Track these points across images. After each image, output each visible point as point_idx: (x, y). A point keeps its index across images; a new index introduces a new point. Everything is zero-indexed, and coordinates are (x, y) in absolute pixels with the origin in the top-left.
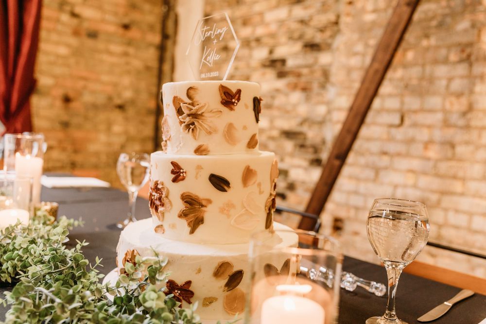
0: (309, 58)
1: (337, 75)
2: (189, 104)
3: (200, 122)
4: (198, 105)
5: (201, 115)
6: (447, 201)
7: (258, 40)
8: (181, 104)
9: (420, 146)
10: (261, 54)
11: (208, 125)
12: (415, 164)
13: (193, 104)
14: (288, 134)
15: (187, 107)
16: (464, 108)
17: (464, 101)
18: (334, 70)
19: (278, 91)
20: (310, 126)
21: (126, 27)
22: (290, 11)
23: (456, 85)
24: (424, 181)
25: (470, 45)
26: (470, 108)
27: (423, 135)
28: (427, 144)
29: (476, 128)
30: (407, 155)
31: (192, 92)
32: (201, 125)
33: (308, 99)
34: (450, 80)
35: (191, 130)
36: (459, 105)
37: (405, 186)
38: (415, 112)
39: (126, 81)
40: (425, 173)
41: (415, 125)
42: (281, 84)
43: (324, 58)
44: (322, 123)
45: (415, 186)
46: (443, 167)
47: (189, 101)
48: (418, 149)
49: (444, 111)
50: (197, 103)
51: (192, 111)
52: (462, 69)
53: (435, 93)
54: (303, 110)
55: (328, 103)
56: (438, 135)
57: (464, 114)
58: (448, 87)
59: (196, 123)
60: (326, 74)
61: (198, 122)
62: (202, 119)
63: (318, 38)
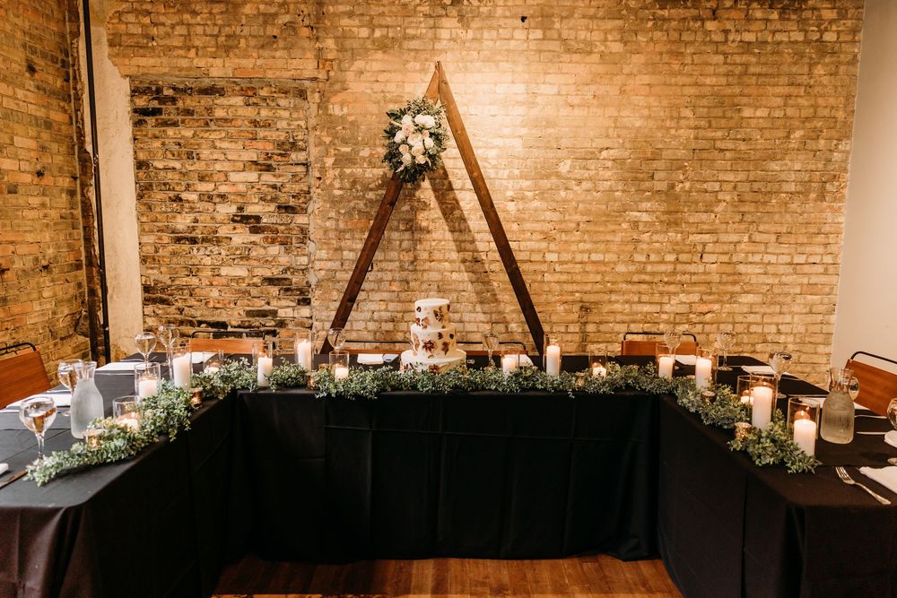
0: (286, 218)
1: (314, 233)
6: (407, 317)
7: (223, 197)
9: (388, 283)
10: (228, 209)
12: (385, 295)
14: (270, 281)
16: (411, 259)
17: (411, 254)
18: (311, 229)
19: (254, 243)
20: (292, 273)
21: (40, 174)
22: (260, 175)
23: (405, 244)
24: (392, 306)
25: (411, 220)
26: (416, 259)
27: (389, 276)
28: (391, 282)
29: (420, 271)
30: (379, 290)
33: (287, 251)
34: (401, 241)
36: (407, 257)
37: (379, 311)
38: (381, 261)
39: (47, 236)
40: (392, 301)
41: (381, 270)
42: (257, 238)
43: (300, 219)
44: (304, 271)
45: (386, 310)
46: (403, 295)
48: (385, 286)
49: (401, 261)
52: (407, 235)
53: (392, 250)
54: (284, 260)
55: (309, 255)
56: (397, 276)
57: (412, 262)
58: (400, 245)
60: (304, 231)
63: (292, 202)
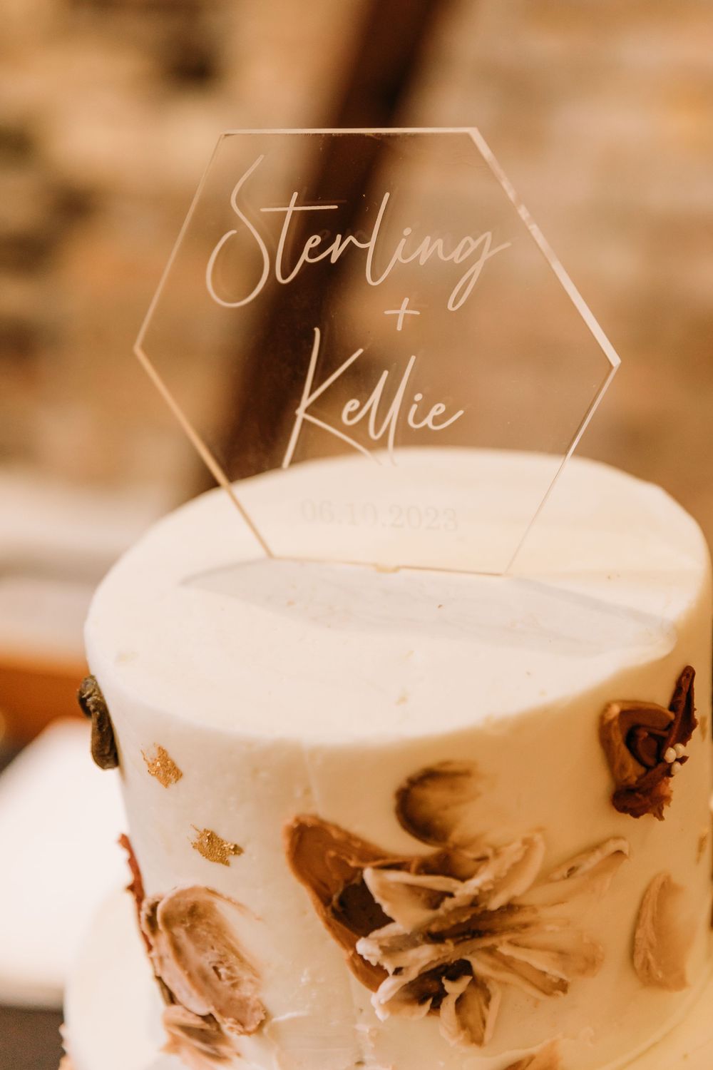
2: (426, 867)
3: (505, 950)
4: (483, 859)
5: (510, 908)
8: (370, 877)
11: (544, 948)
13: (444, 865)
15: (412, 888)
31: (434, 797)
32: (508, 964)
35: (448, 1005)
47: (424, 850)
50: (470, 854)
51: (448, 904)
59: (480, 966)
61: (491, 951)
62: (513, 929)
